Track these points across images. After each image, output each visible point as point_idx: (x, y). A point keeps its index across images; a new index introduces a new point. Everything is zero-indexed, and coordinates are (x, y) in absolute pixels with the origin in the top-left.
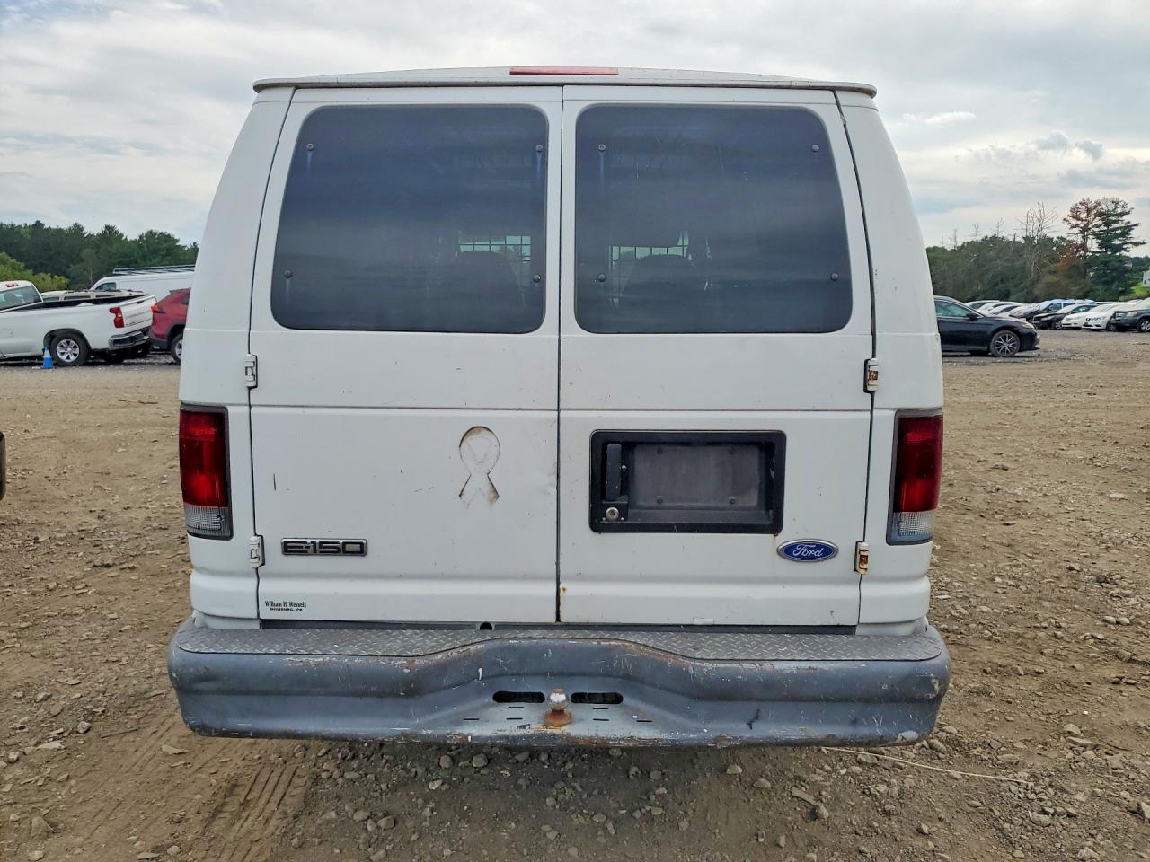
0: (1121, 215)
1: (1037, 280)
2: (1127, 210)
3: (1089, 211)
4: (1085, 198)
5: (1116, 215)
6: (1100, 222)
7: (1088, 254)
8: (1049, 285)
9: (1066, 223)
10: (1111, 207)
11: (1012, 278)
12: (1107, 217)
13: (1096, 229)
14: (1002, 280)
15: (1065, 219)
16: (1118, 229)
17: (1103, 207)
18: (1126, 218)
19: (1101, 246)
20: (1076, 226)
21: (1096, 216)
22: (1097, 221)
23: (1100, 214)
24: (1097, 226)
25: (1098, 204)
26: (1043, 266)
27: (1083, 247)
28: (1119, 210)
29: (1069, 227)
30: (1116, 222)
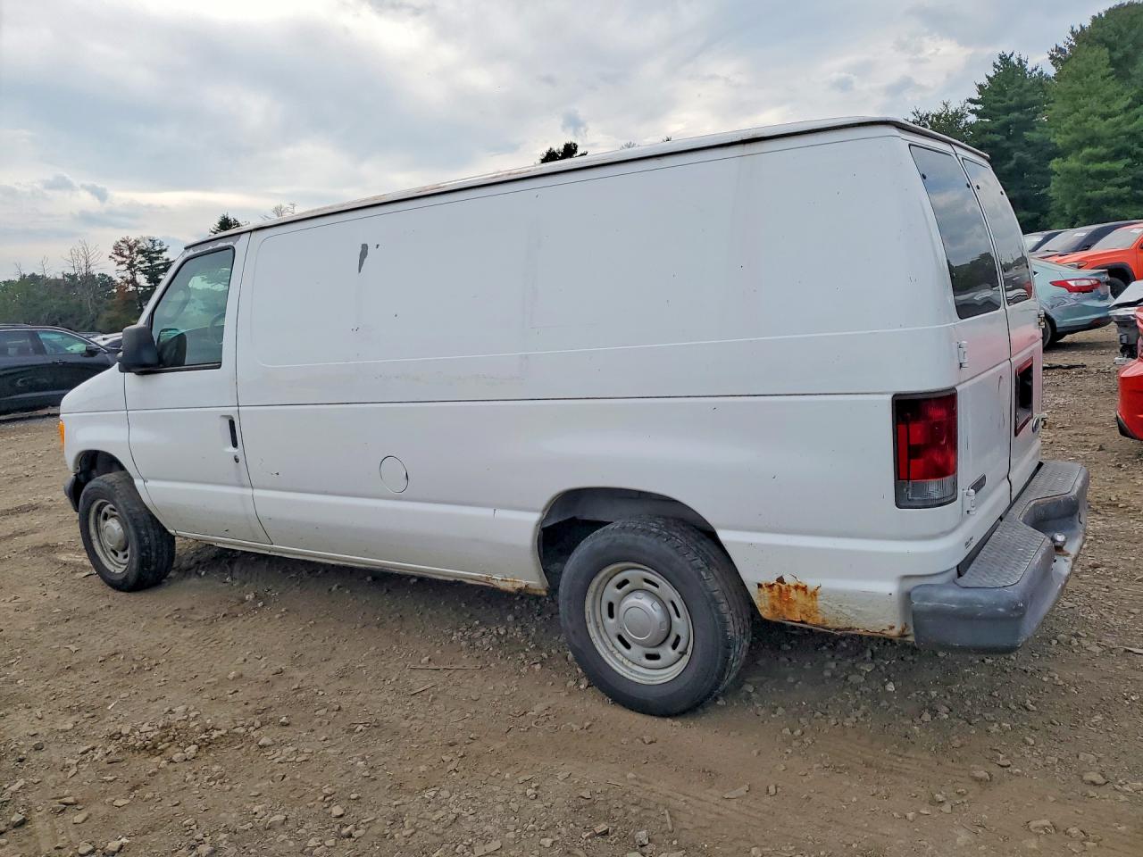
0: (160, 252)
1: (97, 317)
2: (164, 247)
3: (131, 248)
4: (125, 237)
5: (156, 252)
6: (143, 259)
7: (139, 288)
8: (111, 321)
9: (112, 260)
10: (150, 245)
11: (71, 316)
12: (150, 254)
13: (142, 266)
14: (60, 319)
15: (110, 257)
16: (160, 265)
17: (142, 245)
18: (165, 255)
19: (149, 280)
20: (122, 263)
21: (138, 253)
22: (140, 258)
23: (141, 252)
24: (141, 262)
25: (137, 242)
26: (100, 302)
27: (133, 282)
28: (157, 248)
29: (116, 263)
30: (157, 258)
